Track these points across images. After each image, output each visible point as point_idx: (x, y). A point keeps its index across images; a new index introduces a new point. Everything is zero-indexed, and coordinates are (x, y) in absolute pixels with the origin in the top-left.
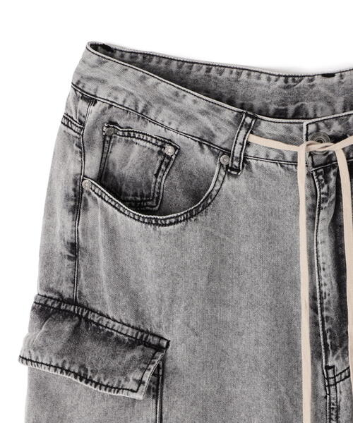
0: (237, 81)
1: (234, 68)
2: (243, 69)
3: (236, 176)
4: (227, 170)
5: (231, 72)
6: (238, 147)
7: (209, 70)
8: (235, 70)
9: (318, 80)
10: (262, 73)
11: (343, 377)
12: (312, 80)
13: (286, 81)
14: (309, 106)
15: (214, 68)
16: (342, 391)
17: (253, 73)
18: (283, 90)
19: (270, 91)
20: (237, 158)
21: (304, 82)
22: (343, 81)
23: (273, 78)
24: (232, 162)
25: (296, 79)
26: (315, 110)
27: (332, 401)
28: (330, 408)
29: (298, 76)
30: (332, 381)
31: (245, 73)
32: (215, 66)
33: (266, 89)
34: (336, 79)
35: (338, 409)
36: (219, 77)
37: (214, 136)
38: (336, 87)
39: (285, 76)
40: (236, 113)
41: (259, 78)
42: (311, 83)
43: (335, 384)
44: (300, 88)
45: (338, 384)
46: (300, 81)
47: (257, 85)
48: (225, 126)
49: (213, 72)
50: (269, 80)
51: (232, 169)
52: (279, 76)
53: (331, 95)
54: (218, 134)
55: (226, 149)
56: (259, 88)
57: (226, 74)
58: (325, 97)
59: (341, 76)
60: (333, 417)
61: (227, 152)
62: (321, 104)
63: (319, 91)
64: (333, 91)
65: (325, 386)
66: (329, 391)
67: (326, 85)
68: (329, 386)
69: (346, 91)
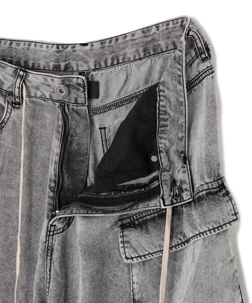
0: (28, 49)
1: (26, 41)
2: (32, 42)
3: (18, 108)
4: (12, 104)
5: (25, 44)
6: (17, 90)
7: (11, 44)
8: (27, 43)
9: (77, 48)
10: (43, 43)
11: (59, 232)
12: (74, 47)
13: (58, 48)
14: (73, 64)
15: (14, 42)
16: (56, 239)
17: (38, 44)
18: (56, 54)
19: (48, 55)
20: (17, 96)
21: (69, 48)
22: (93, 48)
23: (50, 46)
24: (15, 99)
25: (64, 46)
26: (77, 66)
27: (49, 245)
28: (47, 249)
29: (65, 45)
30: (51, 233)
31: (33, 44)
32: (15, 41)
33: (46, 53)
34: (88, 47)
35: (52, 250)
36: (17, 48)
37: (3, 83)
38: (89, 52)
39: (57, 45)
40: (14, 69)
41: (41, 47)
42: (74, 49)
43: (53, 235)
44: (67, 52)
45: (54, 236)
46: (67, 47)
47: (41, 51)
48: (8, 77)
49: (14, 45)
50: (47, 47)
51: (15, 104)
52: (53, 44)
53: (86, 57)
54: (5, 82)
55: (10, 92)
56: (42, 53)
57: (22, 46)
58: (83, 59)
59: (92, 45)
60: (49, 254)
61: (11, 94)
62: (80, 63)
63: (79, 55)
64: (88, 55)
65: (47, 235)
66: (49, 238)
67: (83, 51)
68: (49, 235)
69: (95, 55)
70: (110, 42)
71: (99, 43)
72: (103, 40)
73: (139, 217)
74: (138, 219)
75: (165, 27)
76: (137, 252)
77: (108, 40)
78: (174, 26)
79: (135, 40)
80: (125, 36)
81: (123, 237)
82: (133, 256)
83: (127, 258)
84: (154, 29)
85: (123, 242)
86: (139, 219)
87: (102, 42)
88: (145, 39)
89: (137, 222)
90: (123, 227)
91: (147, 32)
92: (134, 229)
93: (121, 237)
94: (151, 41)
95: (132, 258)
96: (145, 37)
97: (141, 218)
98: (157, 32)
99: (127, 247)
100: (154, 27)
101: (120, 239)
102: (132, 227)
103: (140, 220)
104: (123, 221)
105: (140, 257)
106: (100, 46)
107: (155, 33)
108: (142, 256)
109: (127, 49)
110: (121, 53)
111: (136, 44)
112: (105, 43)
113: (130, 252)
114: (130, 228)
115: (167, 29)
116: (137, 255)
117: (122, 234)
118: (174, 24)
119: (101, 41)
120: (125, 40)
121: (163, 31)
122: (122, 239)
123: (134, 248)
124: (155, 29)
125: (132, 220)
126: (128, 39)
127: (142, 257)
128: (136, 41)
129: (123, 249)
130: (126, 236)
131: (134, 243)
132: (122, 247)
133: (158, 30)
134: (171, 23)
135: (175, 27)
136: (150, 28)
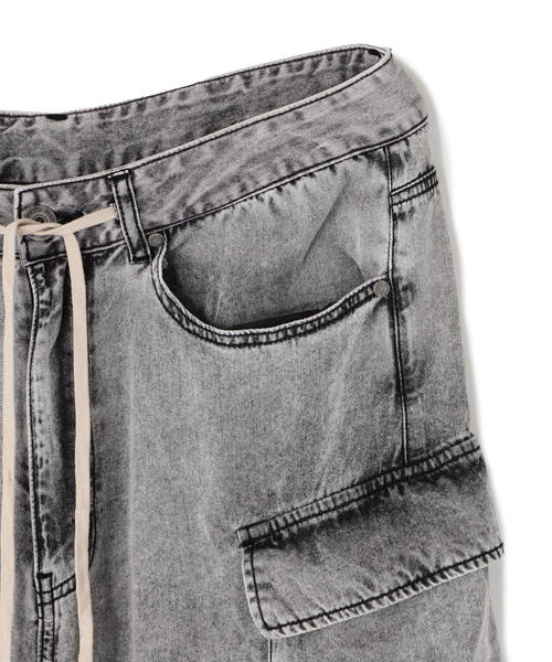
9: (40, 124)
11: (65, 591)
12: (30, 123)
14: (26, 164)
16: (62, 611)
21: (19, 125)
22: (79, 127)
25: (6, 119)
26: (34, 171)
27: (47, 628)
28: (42, 640)
29: (9, 116)
30: (47, 598)
34: (68, 123)
35: (55, 640)
38: (69, 137)
42: (30, 128)
43: (52, 602)
44: (12, 134)
45: (56, 603)
46: (13, 123)
53: (60, 148)
58: (51, 151)
59: (77, 119)
60: (47, 653)
62: (44, 162)
63: (41, 142)
64: (64, 142)
65: (37, 605)
66: (43, 613)
67: (53, 132)
68: (43, 604)
69: (84, 143)
70: (124, 113)
71: (95, 114)
72: (106, 108)
73: (290, 521)
74: (288, 526)
75: (266, 79)
76: (291, 611)
77: (119, 108)
78: (290, 75)
79: (188, 107)
80: (163, 97)
81: (252, 572)
82: (283, 622)
83: (266, 626)
84: (238, 82)
85: (255, 587)
86: (292, 525)
87: (104, 112)
88: (214, 107)
89: (285, 534)
90: (252, 546)
91: (218, 90)
92: (279, 552)
93: (248, 573)
94: (226, 111)
95: (280, 627)
96: (214, 100)
97: (296, 522)
98: (245, 91)
99: (265, 599)
100: (237, 77)
101: (248, 580)
102: (273, 547)
103: (295, 529)
104: (251, 530)
105: (299, 622)
106: (96, 120)
107: (238, 92)
108: (304, 620)
109: (163, 131)
110: (148, 140)
111: (190, 119)
112: (110, 115)
113: (273, 612)
114: (271, 551)
115: (274, 82)
116: (292, 619)
117: (250, 568)
118: (290, 71)
119: (100, 109)
120: (163, 107)
121: (261, 89)
122: (251, 579)
123: (283, 601)
124: (242, 82)
125: (274, 528)
126: (170, 104)
127: (305, 624)
128: (190, 112)
129: (255, 604)
130: (261, 571)
131: (282, 589)
132: (252, 600)
133: (247, 84)
134: (283, 68)
135: (293, 78)
136: (227, 80)
